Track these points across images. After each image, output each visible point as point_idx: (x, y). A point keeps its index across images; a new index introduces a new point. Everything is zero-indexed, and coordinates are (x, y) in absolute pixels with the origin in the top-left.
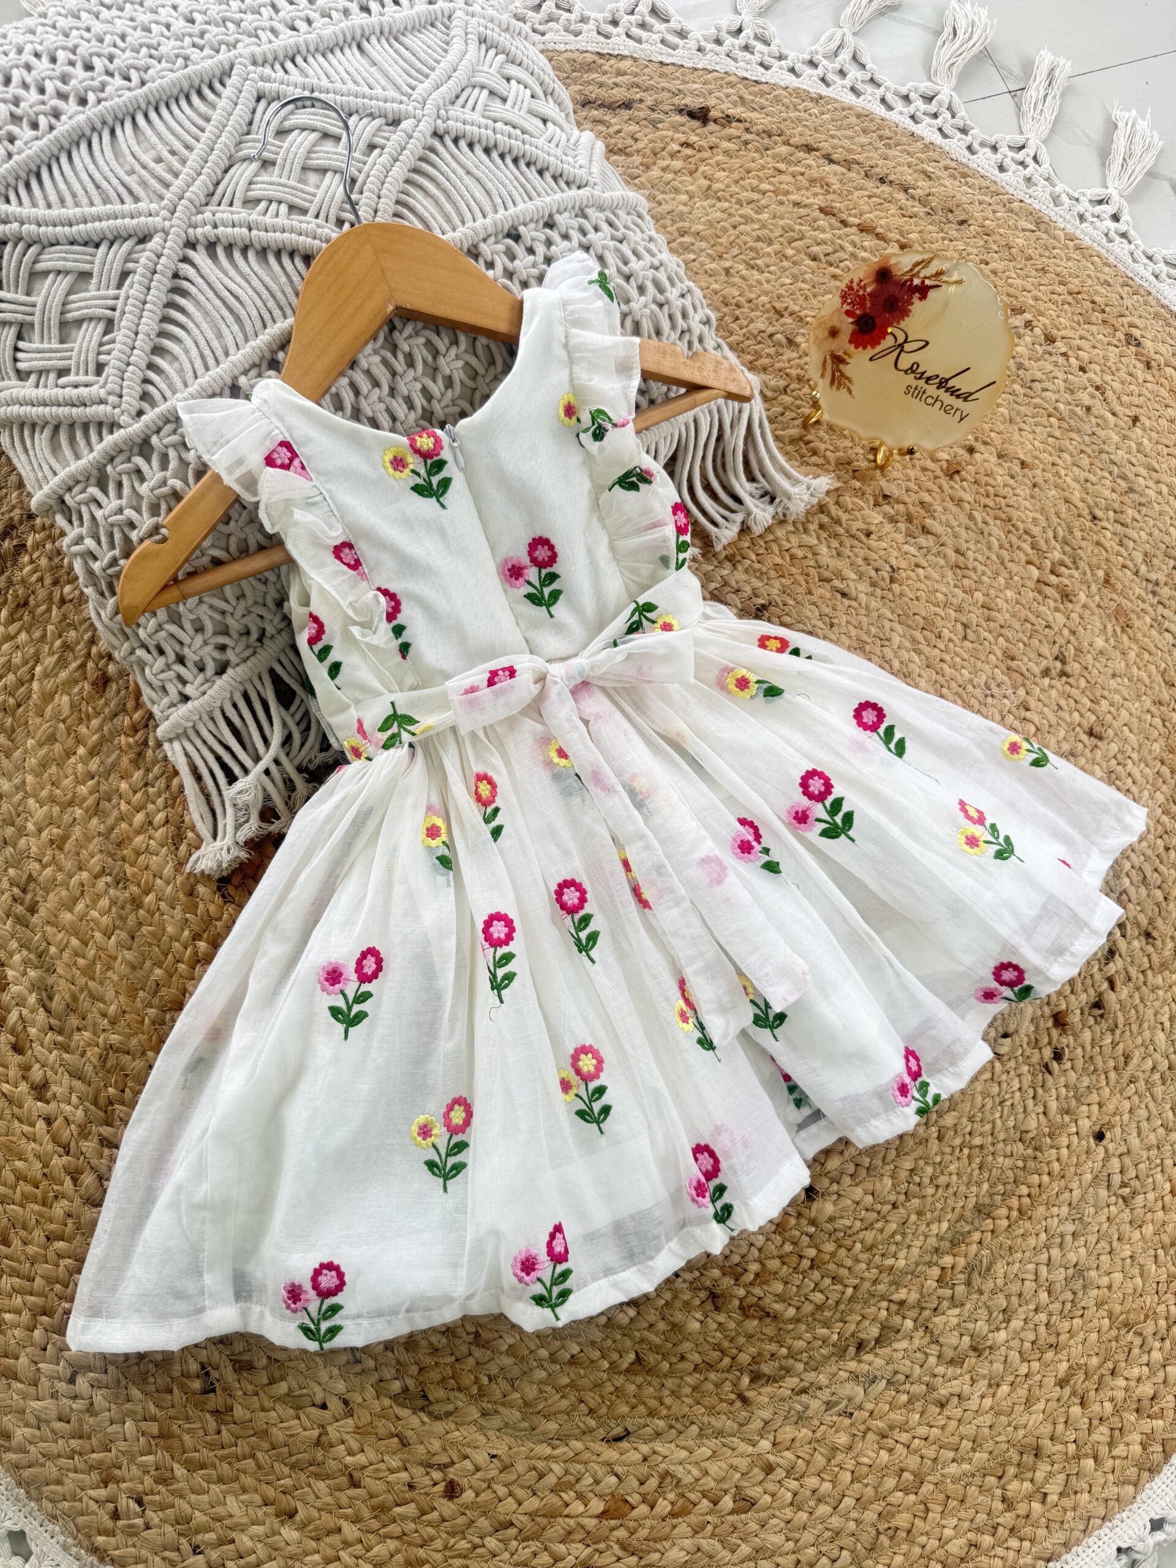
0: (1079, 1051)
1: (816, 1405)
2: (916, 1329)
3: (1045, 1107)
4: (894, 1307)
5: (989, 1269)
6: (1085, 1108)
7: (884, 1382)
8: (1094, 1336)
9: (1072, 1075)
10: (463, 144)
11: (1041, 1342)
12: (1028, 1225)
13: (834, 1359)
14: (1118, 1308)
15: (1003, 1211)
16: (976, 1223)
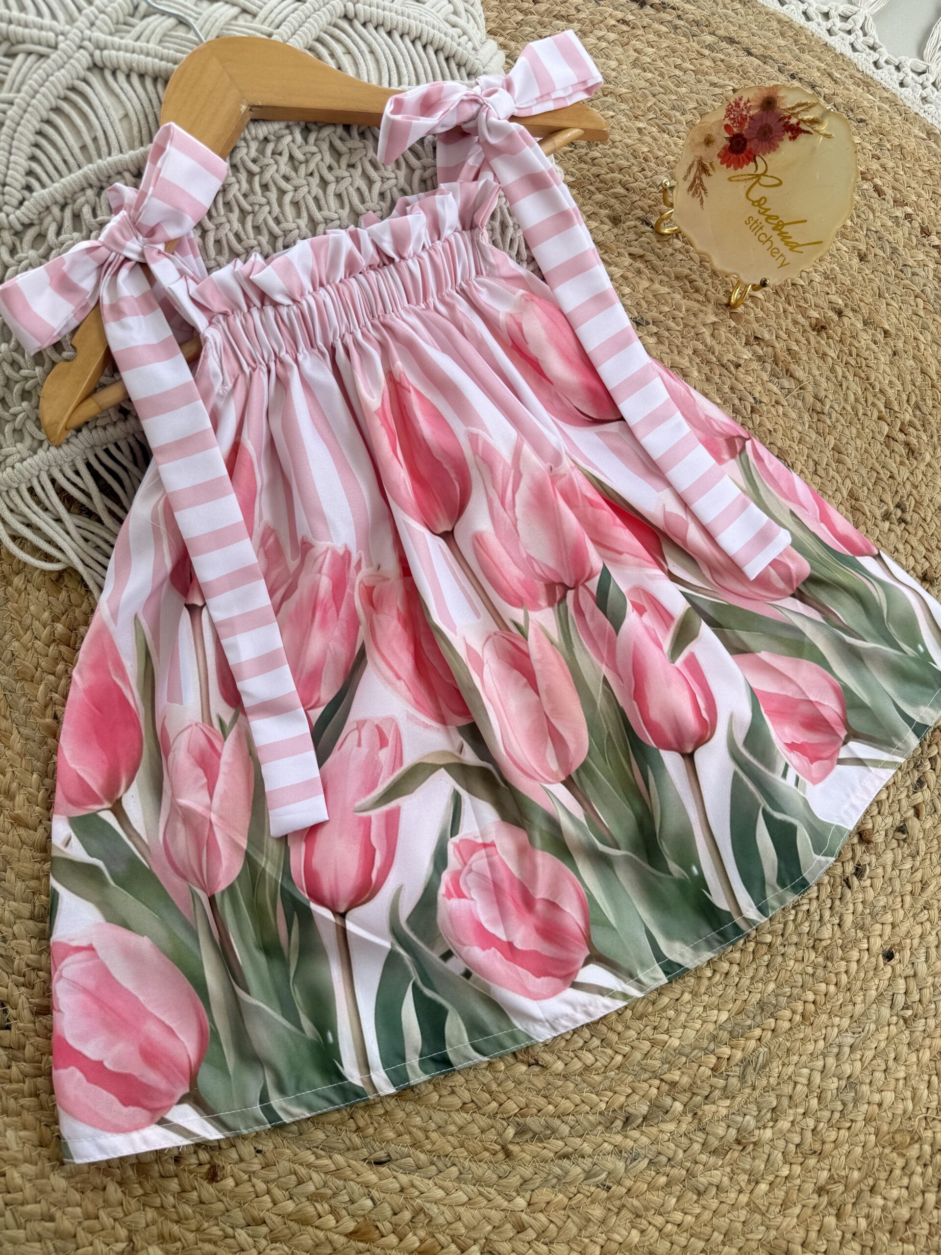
0: (880, 870)
1: (576, 1171)
2: (684, 1113)
3: (841, 920)
4: (665, 1087)
5: (764, 1066)
6: (878, 927)
7: (646, 1161)
8: (859, 1150)
9: (871, 894)
11: (806, 1147)
12: (809, 1030)
13: (600, 1128)
14: (885, 1128)
15: (787, 1013)
16: (758, 1019)
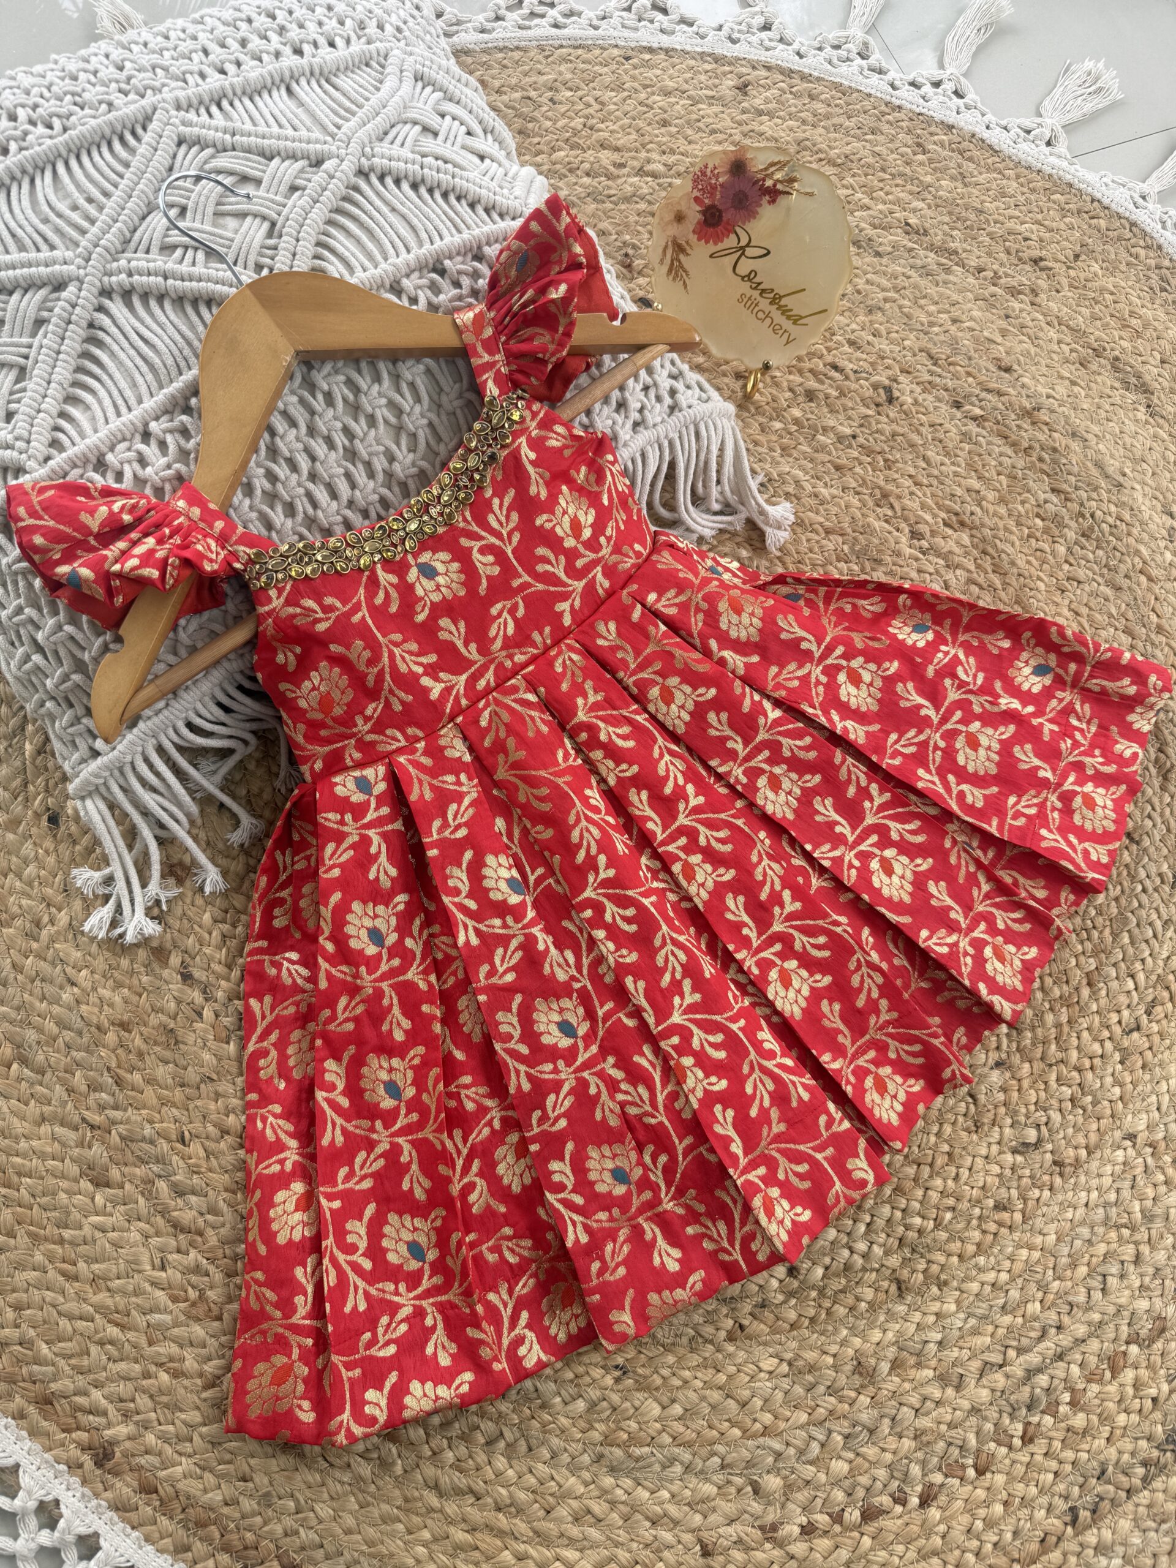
10: (389, 181)
